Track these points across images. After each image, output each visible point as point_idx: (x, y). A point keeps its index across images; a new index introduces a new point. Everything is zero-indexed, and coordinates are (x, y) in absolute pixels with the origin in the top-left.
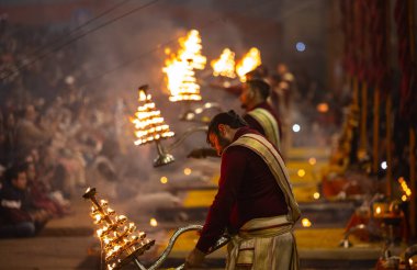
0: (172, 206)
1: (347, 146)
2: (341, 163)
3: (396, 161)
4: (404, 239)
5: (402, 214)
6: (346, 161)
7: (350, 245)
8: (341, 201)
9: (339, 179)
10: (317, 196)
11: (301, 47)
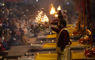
0: (45, 38)
1: (78, 25)
2: (77, 28)
3: (88, 26)
4: (90, 43)
5: (90, 39)
6: (78, 28)
7: (80, 45)
8: (77, 36)
9: (77, 32)
10: (73, 35)
11: (68, 3)
